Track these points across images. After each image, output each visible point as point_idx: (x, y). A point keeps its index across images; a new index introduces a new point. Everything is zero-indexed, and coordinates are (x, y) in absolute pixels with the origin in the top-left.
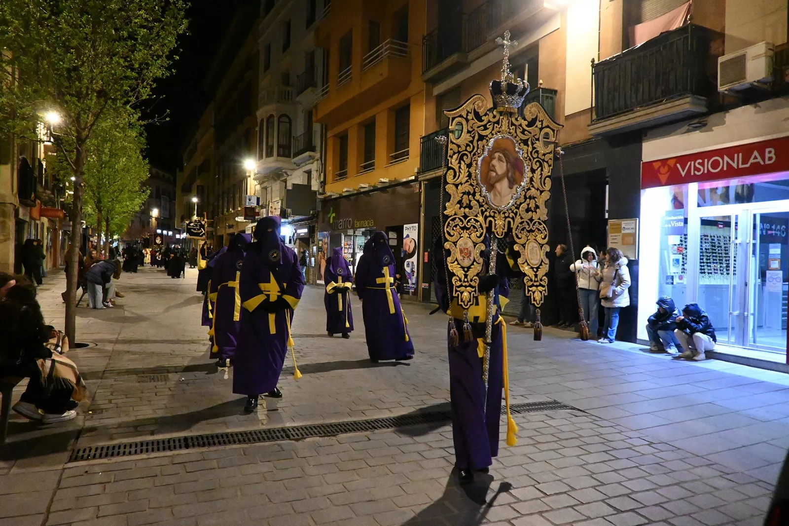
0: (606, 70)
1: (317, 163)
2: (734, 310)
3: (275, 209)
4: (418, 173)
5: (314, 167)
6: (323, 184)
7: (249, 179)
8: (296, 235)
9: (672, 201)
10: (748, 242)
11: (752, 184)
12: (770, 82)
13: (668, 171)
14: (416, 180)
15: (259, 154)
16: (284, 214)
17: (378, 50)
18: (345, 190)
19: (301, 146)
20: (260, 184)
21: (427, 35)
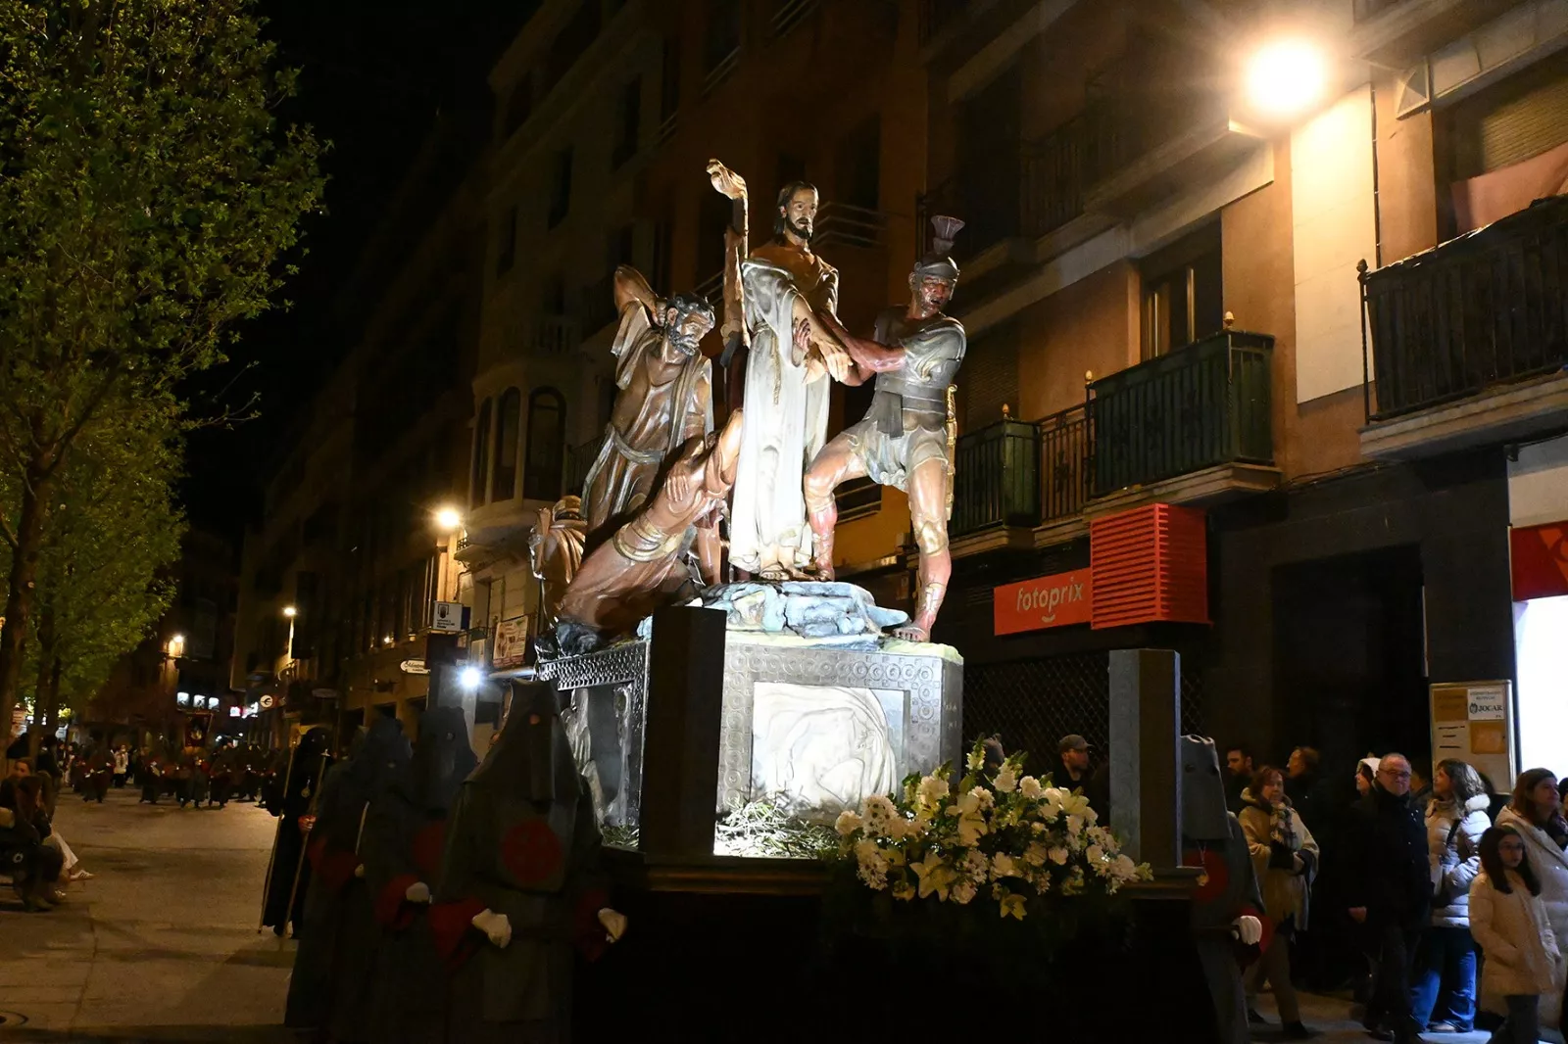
0: (1397, 289)
3: (512, 640)
4: (904, 547)
7: (443, 556)
14: (899, 566)
15: (475, 496)
20: (472, 570)
21: (929, 193)
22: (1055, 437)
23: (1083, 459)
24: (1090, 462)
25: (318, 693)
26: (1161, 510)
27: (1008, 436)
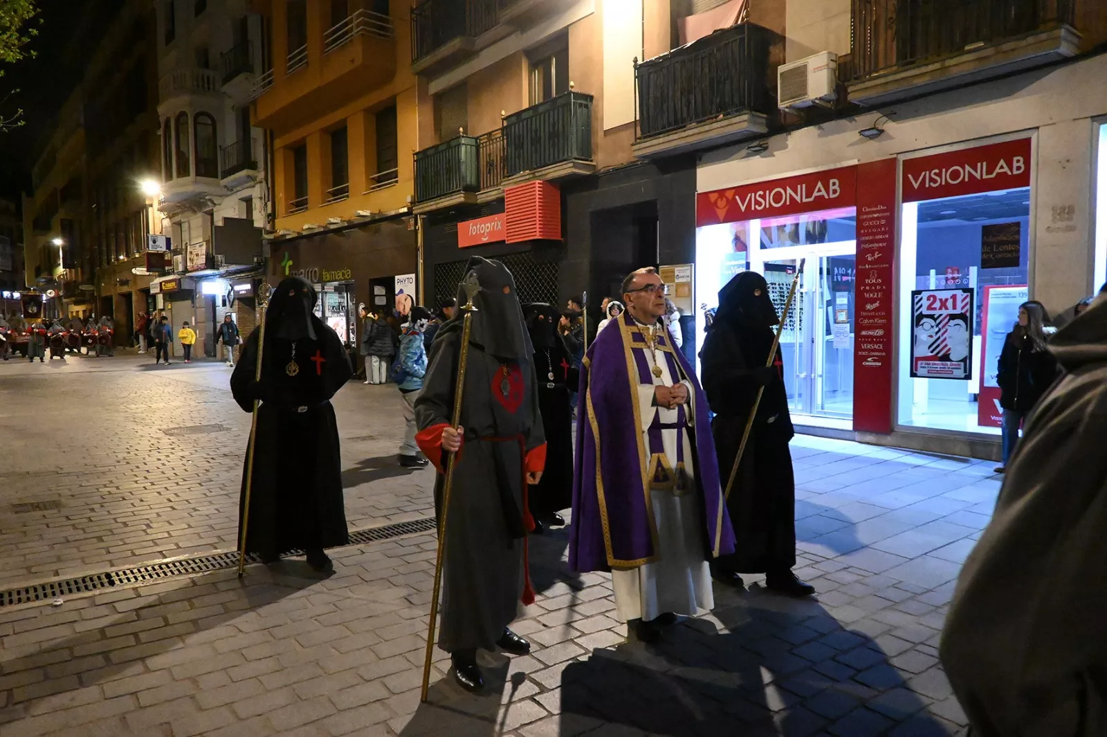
0: (651, 73)
1: (261, 188)
2: (801, 372)
3: (197, 255)
4: (411, 203)
5: (256, 192)
6: (272, 217)
7: (150, 209)
8: (232, 293)
9: (733, 242)
10: (814, 290)
11: (824, 221)
12: (833, 100)
13: (726, 205)
14: (409, 213)
15: (166, 174)
16: (211, 263)
17: (346, 24)
18: (306, 227)
19: (233, 161)
20: (170, 217)
21: (417, 8)
22: (486, 146)
23: (501, 157)
24: (505, 159)
25: (83, 287)
26: (539, 183)
27: (463, 144)
